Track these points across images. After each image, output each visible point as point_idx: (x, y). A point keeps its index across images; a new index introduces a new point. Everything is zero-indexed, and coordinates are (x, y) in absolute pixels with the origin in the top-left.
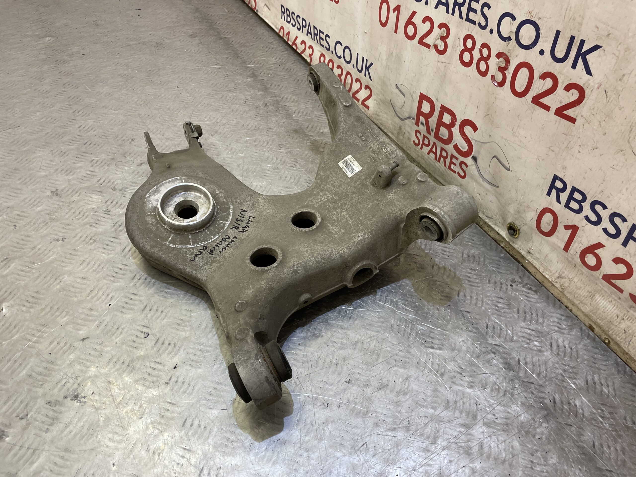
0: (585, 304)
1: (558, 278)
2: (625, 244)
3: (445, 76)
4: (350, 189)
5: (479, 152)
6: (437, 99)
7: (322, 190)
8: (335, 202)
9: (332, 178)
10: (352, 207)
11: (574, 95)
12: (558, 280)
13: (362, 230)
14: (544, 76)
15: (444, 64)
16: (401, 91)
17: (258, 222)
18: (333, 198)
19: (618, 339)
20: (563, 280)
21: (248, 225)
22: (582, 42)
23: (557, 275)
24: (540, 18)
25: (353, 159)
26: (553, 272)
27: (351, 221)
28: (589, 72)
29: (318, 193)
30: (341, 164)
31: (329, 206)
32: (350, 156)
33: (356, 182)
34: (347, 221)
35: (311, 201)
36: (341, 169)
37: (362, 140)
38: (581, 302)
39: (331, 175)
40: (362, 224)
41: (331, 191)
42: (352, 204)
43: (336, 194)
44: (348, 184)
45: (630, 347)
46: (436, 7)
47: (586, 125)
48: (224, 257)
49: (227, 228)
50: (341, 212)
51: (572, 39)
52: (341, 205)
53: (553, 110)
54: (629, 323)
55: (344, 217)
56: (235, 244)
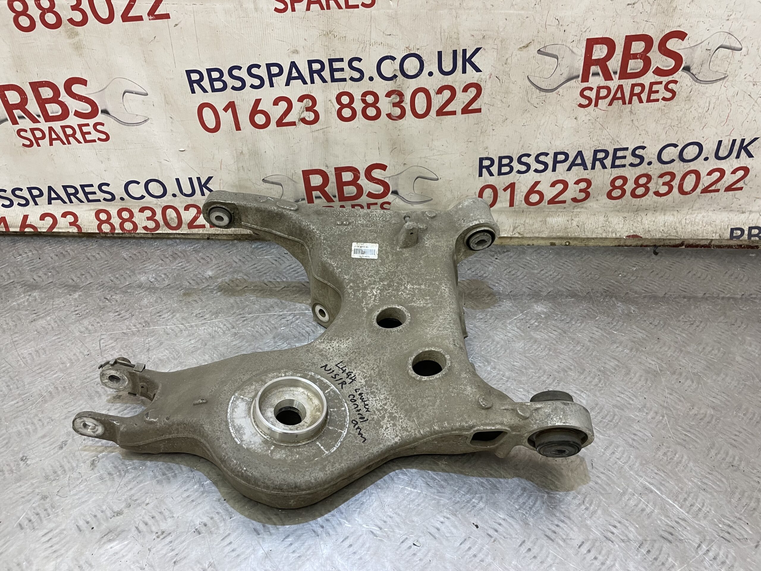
0: (543, 231)
1: (514, 230)
2: (554, 170)
3: (327, 141)
4: (389, 266)
5: (397, 185)
6: (327, 166)
7: (365, 288)
8: (389, 286)
9: (362, 272)
10: (409, 277)
11: (472, 92)
12: (515, 231)
13: (441, 284)
14: (440, 91)
15: (321, 131)
16: (273, 183)
17: (350, 361)
18: (384, 285)
19: (577, 234)
20: (518, 229)
21: (347, 371)
22: (464, 51)
23: (512, 229)
24: (418, 49)
25: (360, 244)
26: (508, 229)
27: (423, 287)
28: (478, 70)
29: (365, 294)
30: (354, 256)
31: (389, 293)
32: (354, 244)
33: (387, 257)
34: (420, 289)
35: (367, 304)
36: (360, 259)
37: (345, 225)
38: (540, 232)
39: (358, 271)
40: (435, 280)
41: (375, 281)
42: (406, 274)
43: (382, 280)
44: (383, 264)
45: (586, 233)
46: (288, 84)
47: (491, 108)
48: (379, 410)
49: (339, 391)
50: (406, 288)
51: (455, 52)
52: (398, 283)
53: (459, 111)
54: (577, 219)
55: (413, 288)
56: (367, 394)
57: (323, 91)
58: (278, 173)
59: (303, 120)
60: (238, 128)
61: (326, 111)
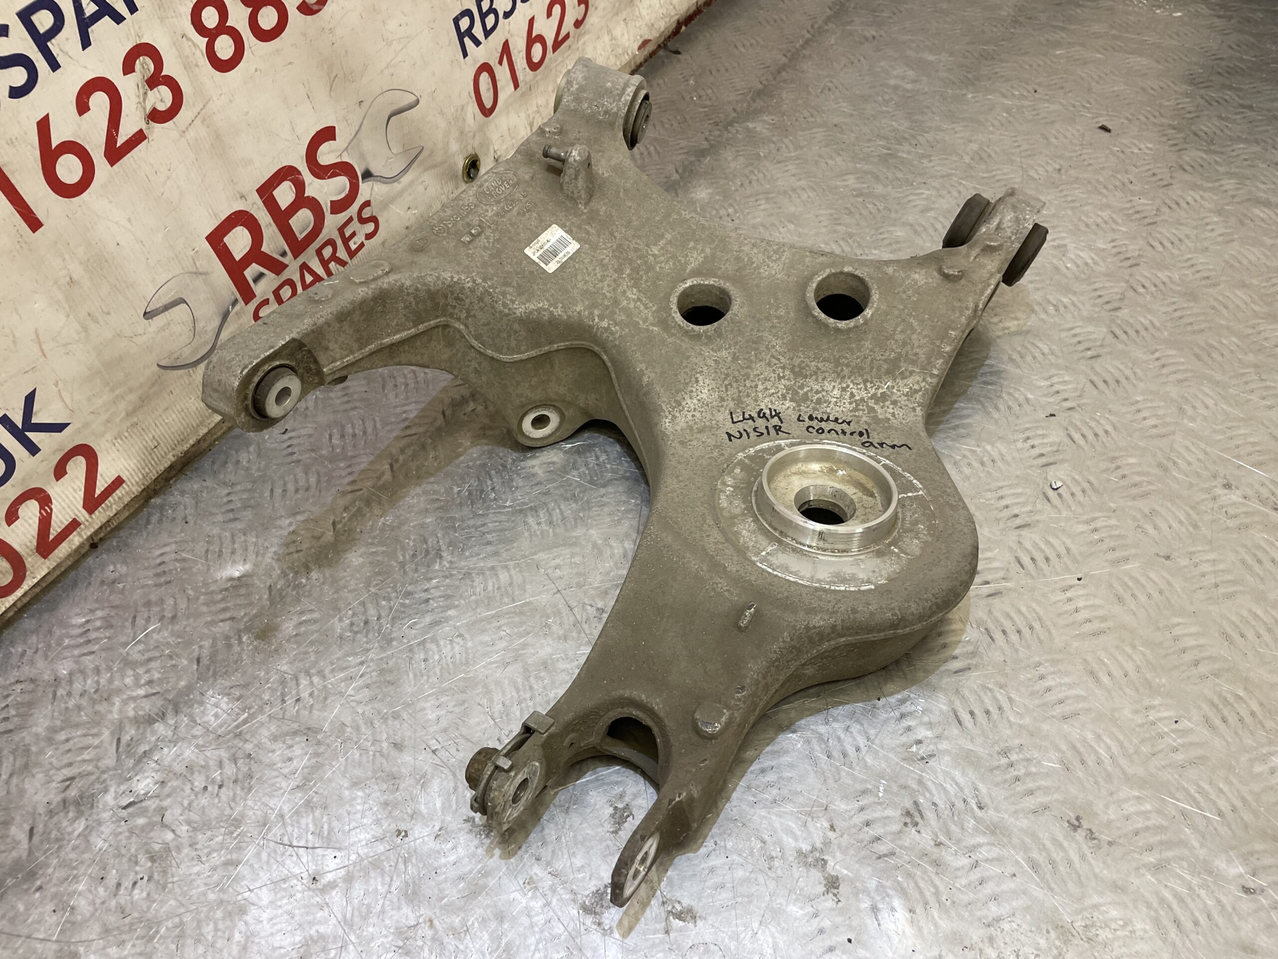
3: (218, 137)
4: (604, 243)
6: (242, 197)
7: (616, 302)
8: (636, 270)
9: (586, 282)
10: (639, 237)
13: (679, 214)
15: (198, 122)
16: (167, 308)
17: (739, 401)
18: (629, 275)
21: (755, 415)
25: (535, 245)
27: (668, 236)
29: (625, 310)
30: (551, 267)
31: (647, 281)
32: (528, 251)
33: (588, 233)
34: (670, 242)
35: (645, 320)
36: (563, 267)
37: (479, 234)
39: (580, 285)
40: (668, 215)
41: (615, 281)
42: (633, 236)
43: (619, 271)
44: (594, 247)
46: (86, 42)
48: (856, 409)
49: (793, 438)
50: (654, 256)
52: (640, 258)
55: (662, 248)
56: (815, 409)
57: (162, 19)
58: (165, 277)
59: (156, 116)
60: (34, 224)
61: (188, 66)
